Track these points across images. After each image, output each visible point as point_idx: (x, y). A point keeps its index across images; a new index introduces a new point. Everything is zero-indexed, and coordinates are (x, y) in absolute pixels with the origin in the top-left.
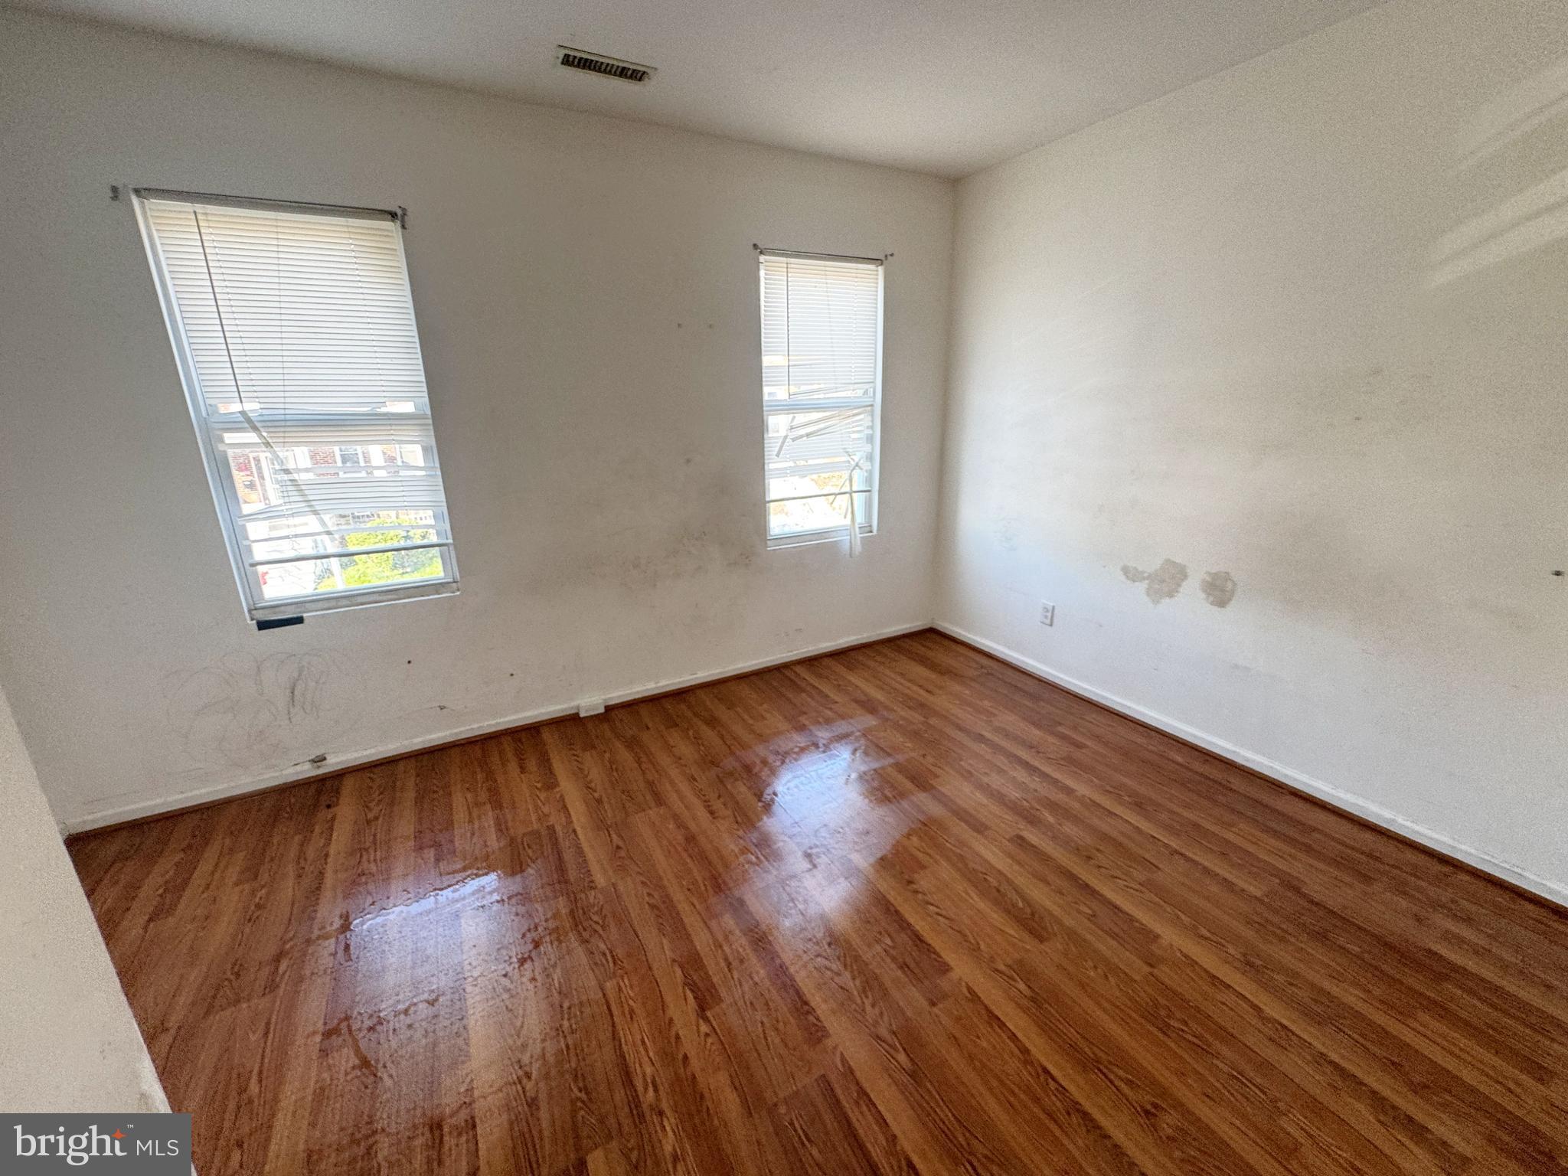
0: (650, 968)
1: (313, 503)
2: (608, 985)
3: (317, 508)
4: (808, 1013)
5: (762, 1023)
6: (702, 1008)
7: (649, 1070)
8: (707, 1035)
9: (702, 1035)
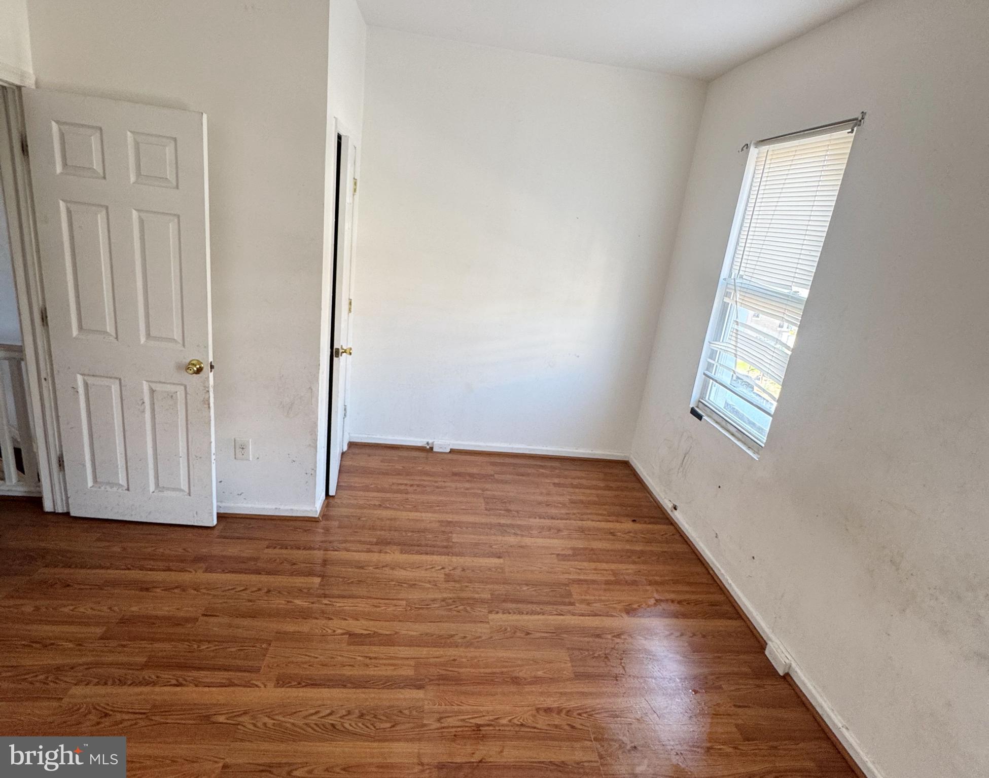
0: (400, 621)
1: (738, 349)
2: (404, 602)
3: (738, 353)
4: (299, 684)
5: (317, 658)
6: (351, 635)
7: (338, 605)
8: (334, 631)
9: (336, 629)
